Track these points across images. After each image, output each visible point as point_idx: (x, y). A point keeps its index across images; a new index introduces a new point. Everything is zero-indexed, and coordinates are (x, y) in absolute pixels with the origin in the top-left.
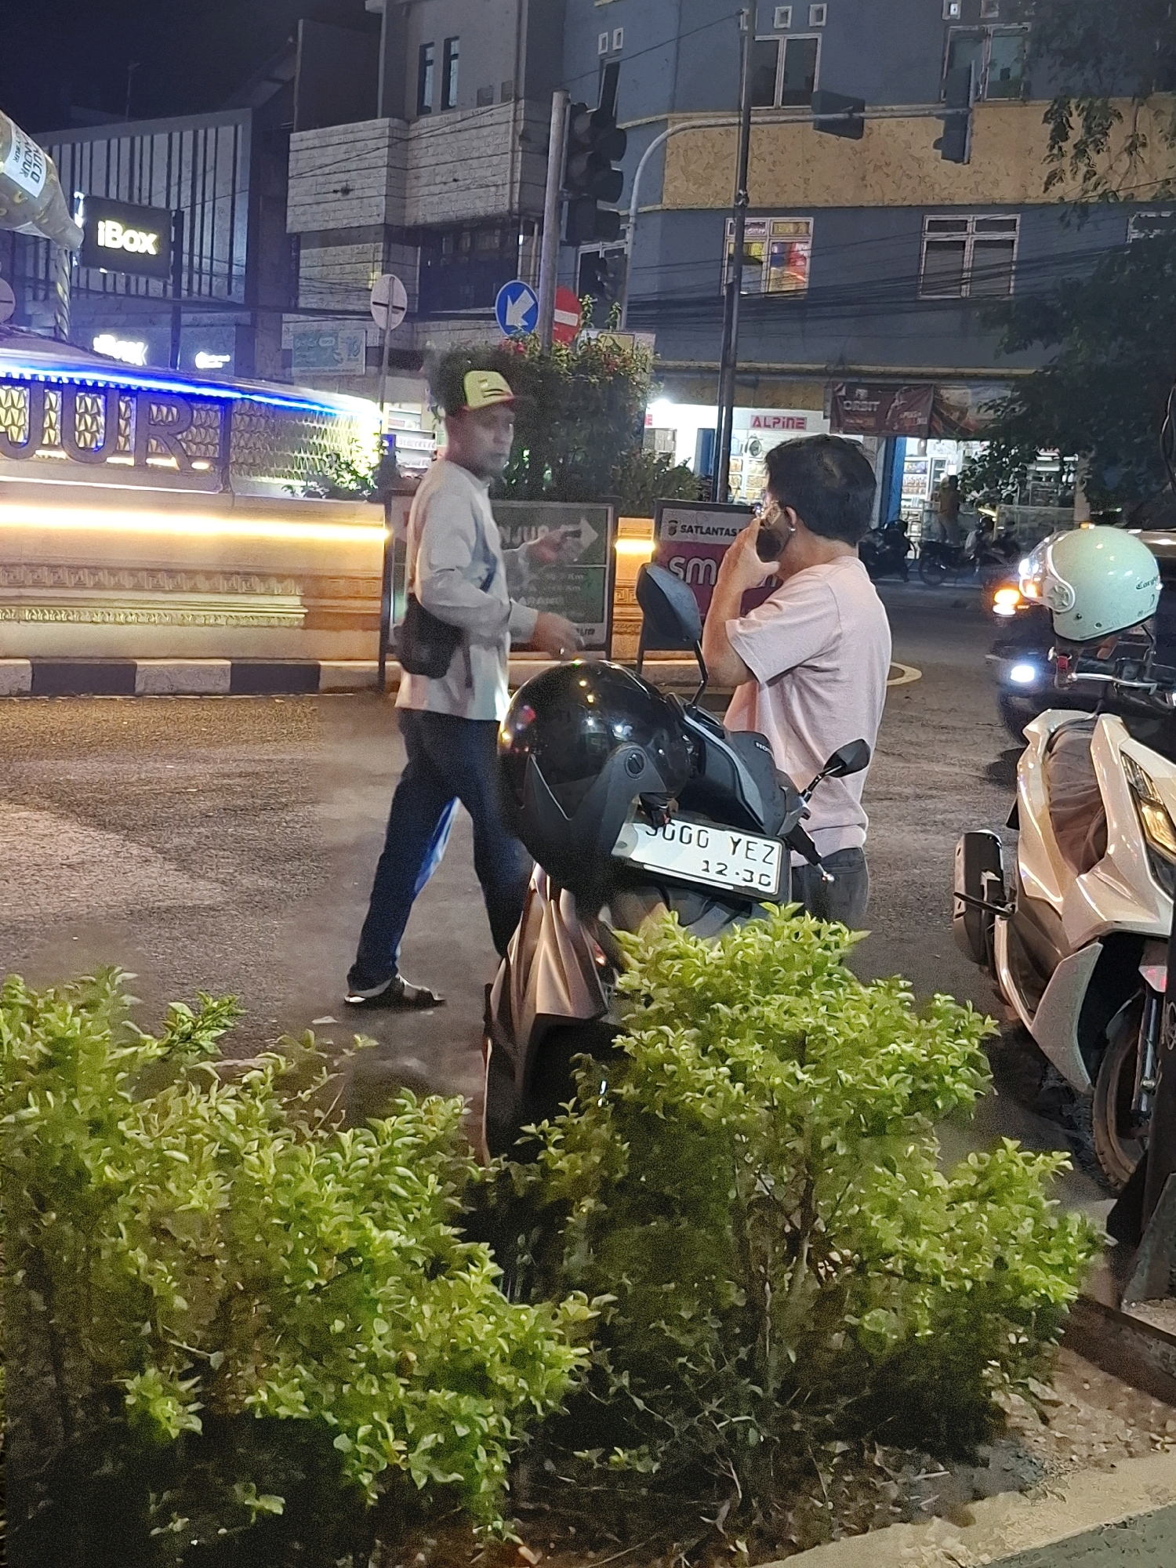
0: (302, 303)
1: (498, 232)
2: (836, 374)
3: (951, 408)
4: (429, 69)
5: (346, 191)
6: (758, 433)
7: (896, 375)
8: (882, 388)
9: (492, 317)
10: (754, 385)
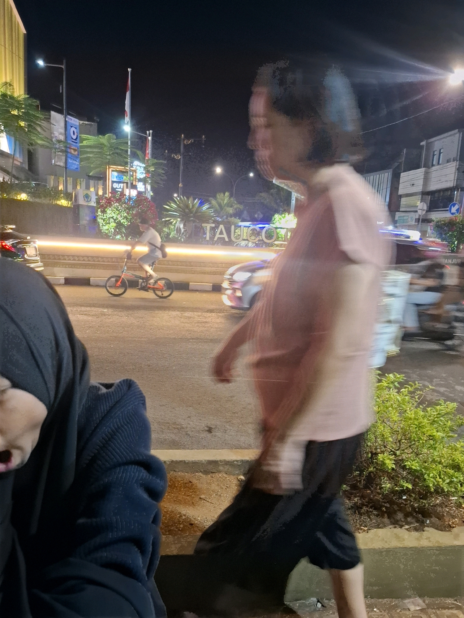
0: (401, 210)
1: (450, 191)
4: (435, 156)
5: (413, 185)
9: (447, 210)
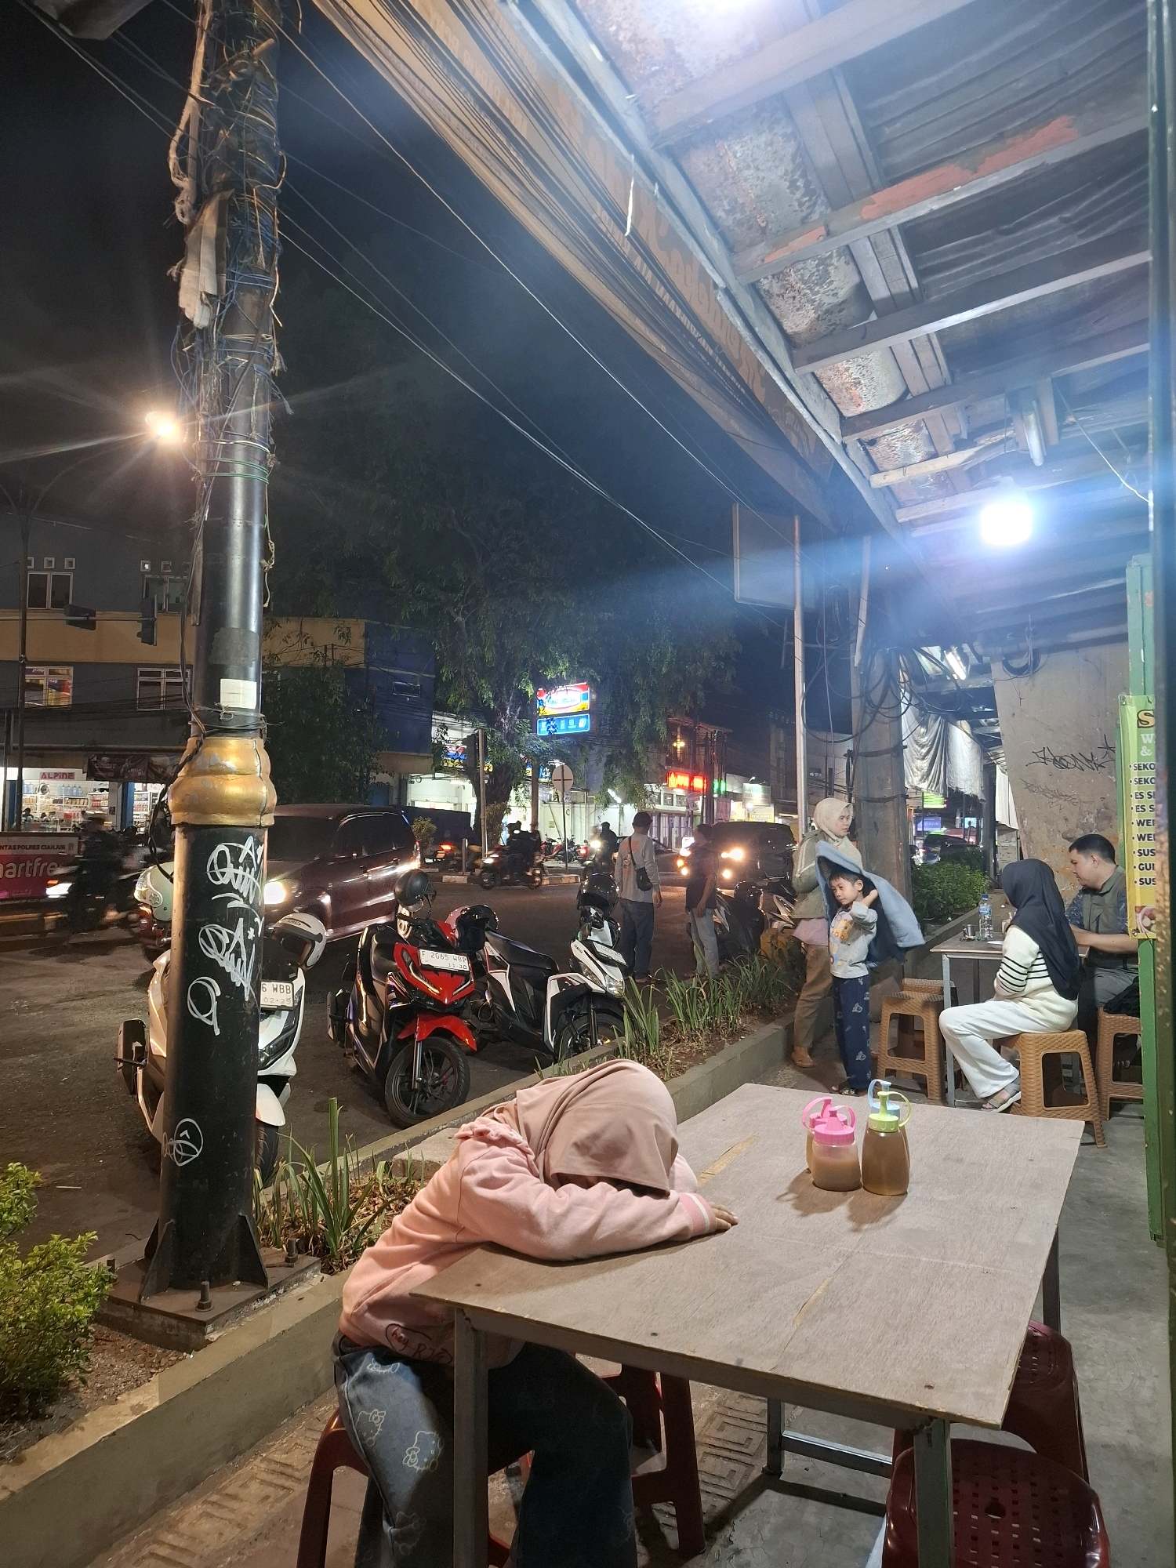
2: (89, 750)
3: (157, 767)
6: (46, 781)
7: (126, 750)
8: (118, 757)
10: (41, 756)
